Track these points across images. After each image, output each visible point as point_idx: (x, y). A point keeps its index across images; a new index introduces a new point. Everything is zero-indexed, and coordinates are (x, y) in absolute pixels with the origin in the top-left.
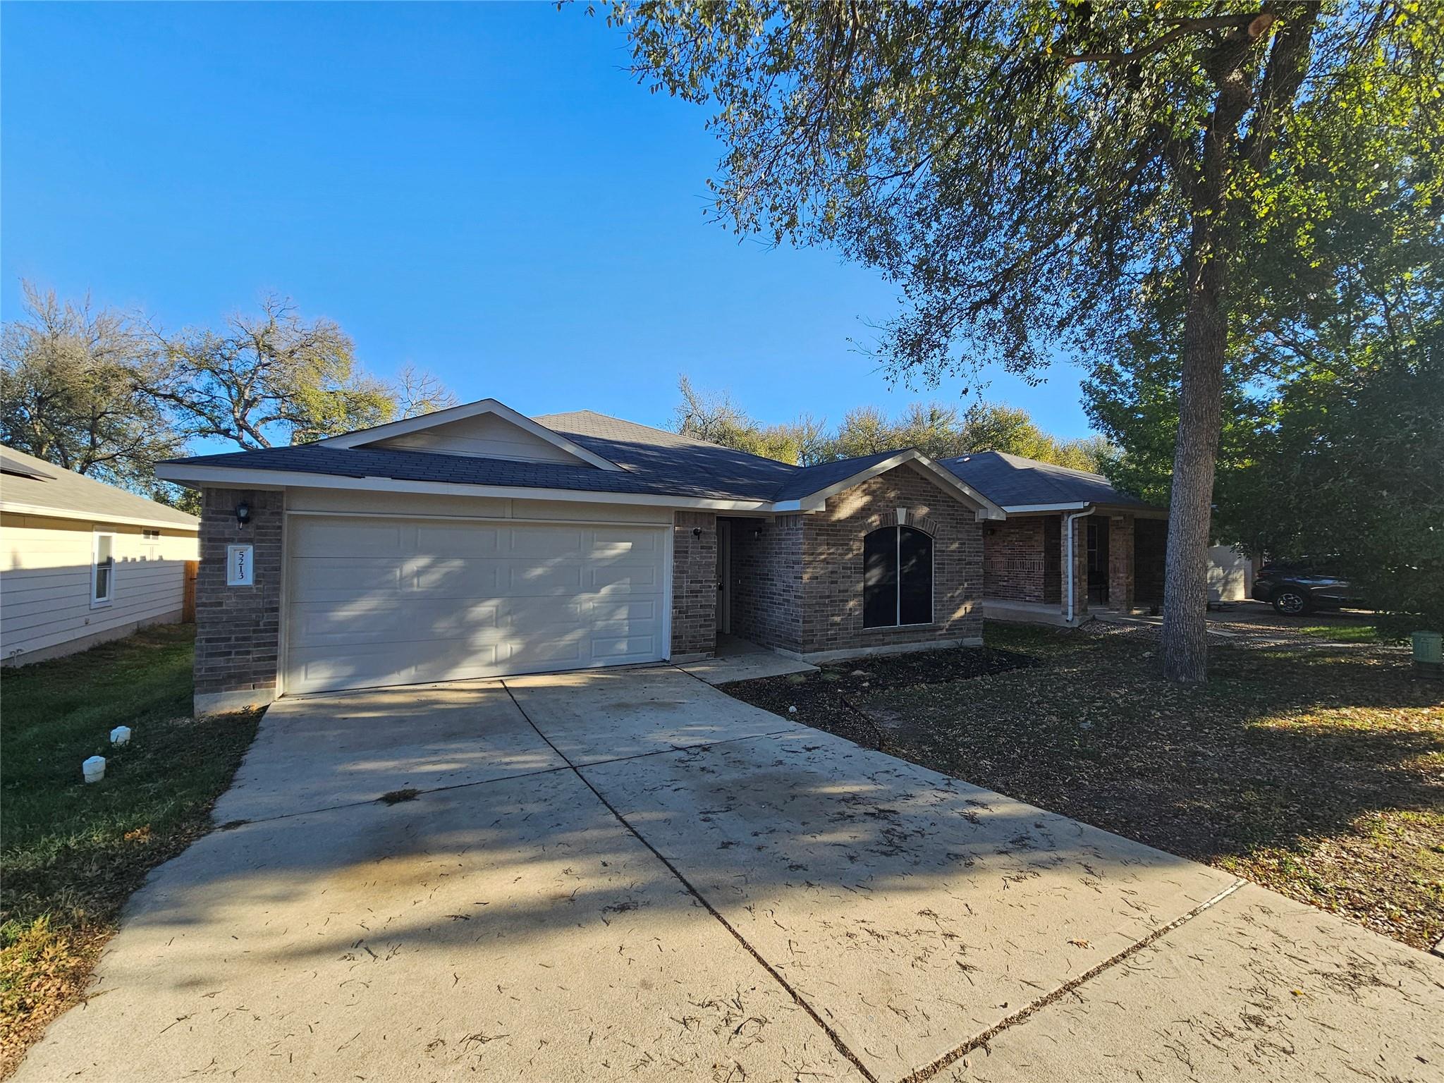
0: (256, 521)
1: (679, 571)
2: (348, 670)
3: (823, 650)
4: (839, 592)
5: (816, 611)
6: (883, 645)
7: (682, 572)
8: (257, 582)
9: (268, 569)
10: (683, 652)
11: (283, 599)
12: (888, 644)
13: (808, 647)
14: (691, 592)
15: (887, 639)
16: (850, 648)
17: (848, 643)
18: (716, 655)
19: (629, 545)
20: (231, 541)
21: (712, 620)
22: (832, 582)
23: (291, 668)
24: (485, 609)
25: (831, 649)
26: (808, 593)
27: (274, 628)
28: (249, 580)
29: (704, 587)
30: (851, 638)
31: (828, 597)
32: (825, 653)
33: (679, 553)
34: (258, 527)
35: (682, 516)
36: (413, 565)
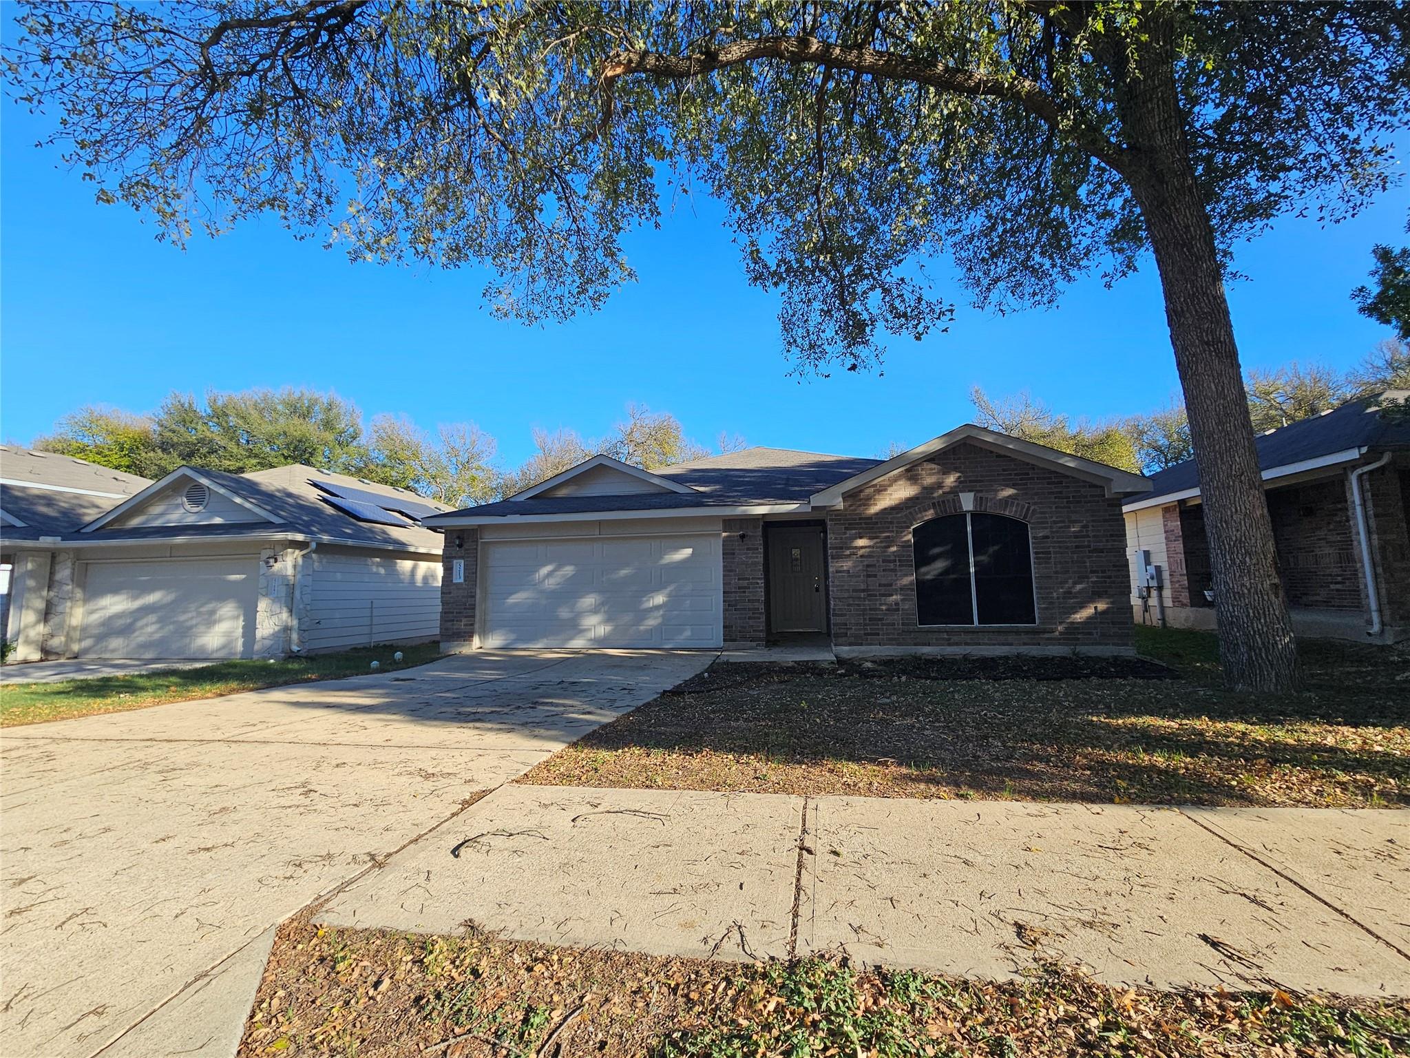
0: (466, 546)
1: (727, 570)
2: (513, 636)
3: (861, 644)
4: (880, 585)
5: (849, 605)
6: (949, 645)
7: (731, 571)
8: (465, 580)
9: (471, 574)
10: (735, 640)
11: (478, 591)
12: (957, 644)
13: (840, 640)
14: (739, 588)
15: (955, 639)
16: (898, 644)
17: (895, 639)
18: (766, 646)
19: (689, 551)
20: (455, 558)
21: (761, 613)
22: (869, 576)
23: (484, 634)
24: (589, 601)
25: (871, 644)
26: (838, 586)
27: (473, 607)
28: (462, 580)
29: (752, 583)
30: (898, 634)
31: (863, 591)
32: (863, 648)
33: (728, 554)
34: (466, 550)
35: (729, 523)
36: (545, 570)
